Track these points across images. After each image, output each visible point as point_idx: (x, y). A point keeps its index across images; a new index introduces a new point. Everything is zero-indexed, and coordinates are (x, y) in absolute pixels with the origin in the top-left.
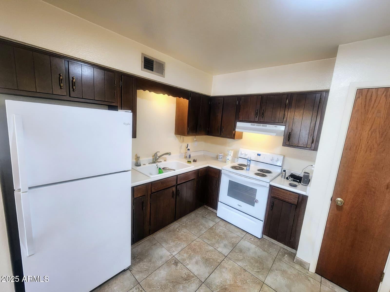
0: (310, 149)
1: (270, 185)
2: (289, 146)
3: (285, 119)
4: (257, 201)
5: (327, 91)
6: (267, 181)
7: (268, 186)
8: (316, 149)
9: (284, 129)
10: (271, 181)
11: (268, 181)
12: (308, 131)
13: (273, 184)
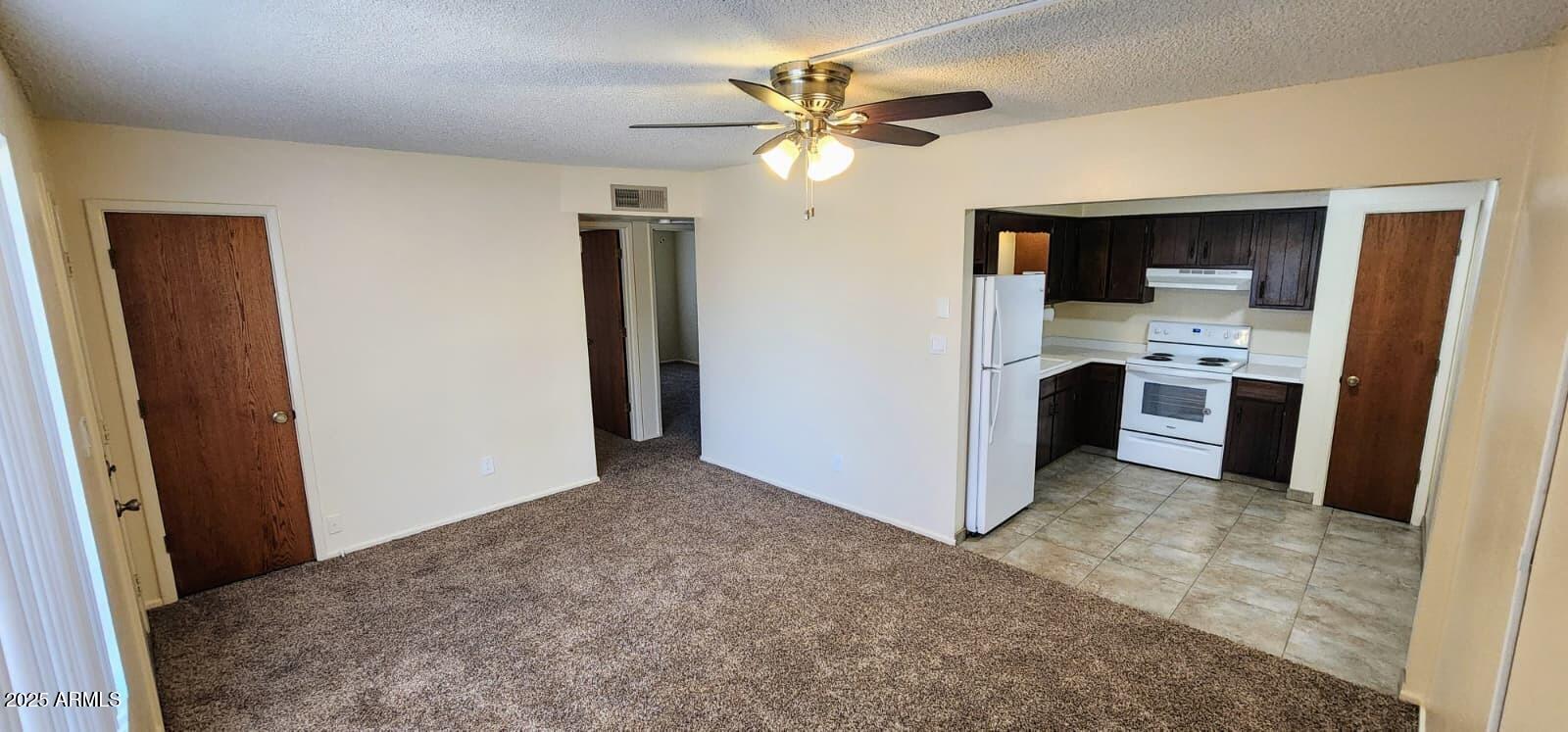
0: (1303, 308)
1: (1233, 378)
2: (1262, 306)
3: (1251, 258)
4: (1208, 412)
5: (1325, 209)
6: (1226, 374)
7: (1230, 380)
8: (1311, 308)
9: (1250, 277)
10: (1234, 371)
11: (1229, 370)
12: (1296, 277)
13: (1237, 375)
